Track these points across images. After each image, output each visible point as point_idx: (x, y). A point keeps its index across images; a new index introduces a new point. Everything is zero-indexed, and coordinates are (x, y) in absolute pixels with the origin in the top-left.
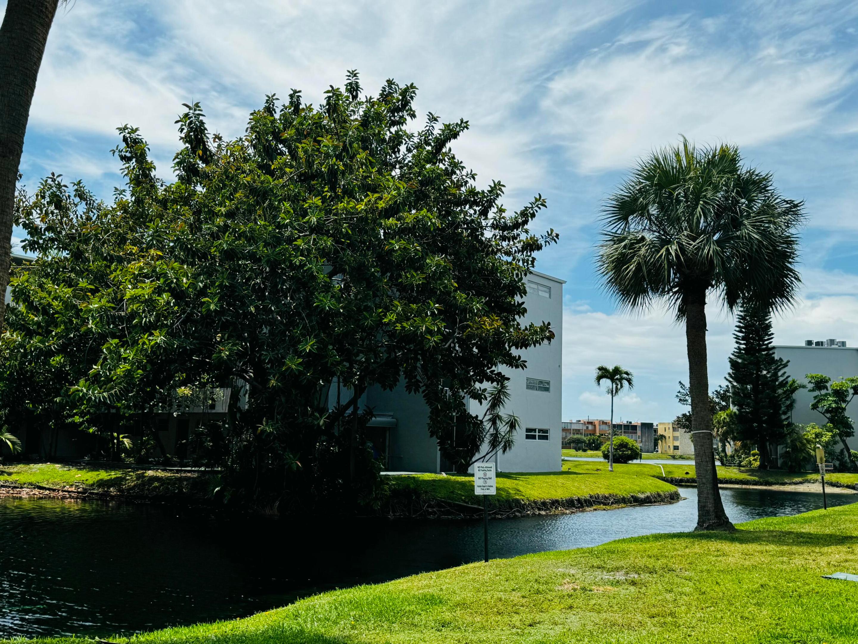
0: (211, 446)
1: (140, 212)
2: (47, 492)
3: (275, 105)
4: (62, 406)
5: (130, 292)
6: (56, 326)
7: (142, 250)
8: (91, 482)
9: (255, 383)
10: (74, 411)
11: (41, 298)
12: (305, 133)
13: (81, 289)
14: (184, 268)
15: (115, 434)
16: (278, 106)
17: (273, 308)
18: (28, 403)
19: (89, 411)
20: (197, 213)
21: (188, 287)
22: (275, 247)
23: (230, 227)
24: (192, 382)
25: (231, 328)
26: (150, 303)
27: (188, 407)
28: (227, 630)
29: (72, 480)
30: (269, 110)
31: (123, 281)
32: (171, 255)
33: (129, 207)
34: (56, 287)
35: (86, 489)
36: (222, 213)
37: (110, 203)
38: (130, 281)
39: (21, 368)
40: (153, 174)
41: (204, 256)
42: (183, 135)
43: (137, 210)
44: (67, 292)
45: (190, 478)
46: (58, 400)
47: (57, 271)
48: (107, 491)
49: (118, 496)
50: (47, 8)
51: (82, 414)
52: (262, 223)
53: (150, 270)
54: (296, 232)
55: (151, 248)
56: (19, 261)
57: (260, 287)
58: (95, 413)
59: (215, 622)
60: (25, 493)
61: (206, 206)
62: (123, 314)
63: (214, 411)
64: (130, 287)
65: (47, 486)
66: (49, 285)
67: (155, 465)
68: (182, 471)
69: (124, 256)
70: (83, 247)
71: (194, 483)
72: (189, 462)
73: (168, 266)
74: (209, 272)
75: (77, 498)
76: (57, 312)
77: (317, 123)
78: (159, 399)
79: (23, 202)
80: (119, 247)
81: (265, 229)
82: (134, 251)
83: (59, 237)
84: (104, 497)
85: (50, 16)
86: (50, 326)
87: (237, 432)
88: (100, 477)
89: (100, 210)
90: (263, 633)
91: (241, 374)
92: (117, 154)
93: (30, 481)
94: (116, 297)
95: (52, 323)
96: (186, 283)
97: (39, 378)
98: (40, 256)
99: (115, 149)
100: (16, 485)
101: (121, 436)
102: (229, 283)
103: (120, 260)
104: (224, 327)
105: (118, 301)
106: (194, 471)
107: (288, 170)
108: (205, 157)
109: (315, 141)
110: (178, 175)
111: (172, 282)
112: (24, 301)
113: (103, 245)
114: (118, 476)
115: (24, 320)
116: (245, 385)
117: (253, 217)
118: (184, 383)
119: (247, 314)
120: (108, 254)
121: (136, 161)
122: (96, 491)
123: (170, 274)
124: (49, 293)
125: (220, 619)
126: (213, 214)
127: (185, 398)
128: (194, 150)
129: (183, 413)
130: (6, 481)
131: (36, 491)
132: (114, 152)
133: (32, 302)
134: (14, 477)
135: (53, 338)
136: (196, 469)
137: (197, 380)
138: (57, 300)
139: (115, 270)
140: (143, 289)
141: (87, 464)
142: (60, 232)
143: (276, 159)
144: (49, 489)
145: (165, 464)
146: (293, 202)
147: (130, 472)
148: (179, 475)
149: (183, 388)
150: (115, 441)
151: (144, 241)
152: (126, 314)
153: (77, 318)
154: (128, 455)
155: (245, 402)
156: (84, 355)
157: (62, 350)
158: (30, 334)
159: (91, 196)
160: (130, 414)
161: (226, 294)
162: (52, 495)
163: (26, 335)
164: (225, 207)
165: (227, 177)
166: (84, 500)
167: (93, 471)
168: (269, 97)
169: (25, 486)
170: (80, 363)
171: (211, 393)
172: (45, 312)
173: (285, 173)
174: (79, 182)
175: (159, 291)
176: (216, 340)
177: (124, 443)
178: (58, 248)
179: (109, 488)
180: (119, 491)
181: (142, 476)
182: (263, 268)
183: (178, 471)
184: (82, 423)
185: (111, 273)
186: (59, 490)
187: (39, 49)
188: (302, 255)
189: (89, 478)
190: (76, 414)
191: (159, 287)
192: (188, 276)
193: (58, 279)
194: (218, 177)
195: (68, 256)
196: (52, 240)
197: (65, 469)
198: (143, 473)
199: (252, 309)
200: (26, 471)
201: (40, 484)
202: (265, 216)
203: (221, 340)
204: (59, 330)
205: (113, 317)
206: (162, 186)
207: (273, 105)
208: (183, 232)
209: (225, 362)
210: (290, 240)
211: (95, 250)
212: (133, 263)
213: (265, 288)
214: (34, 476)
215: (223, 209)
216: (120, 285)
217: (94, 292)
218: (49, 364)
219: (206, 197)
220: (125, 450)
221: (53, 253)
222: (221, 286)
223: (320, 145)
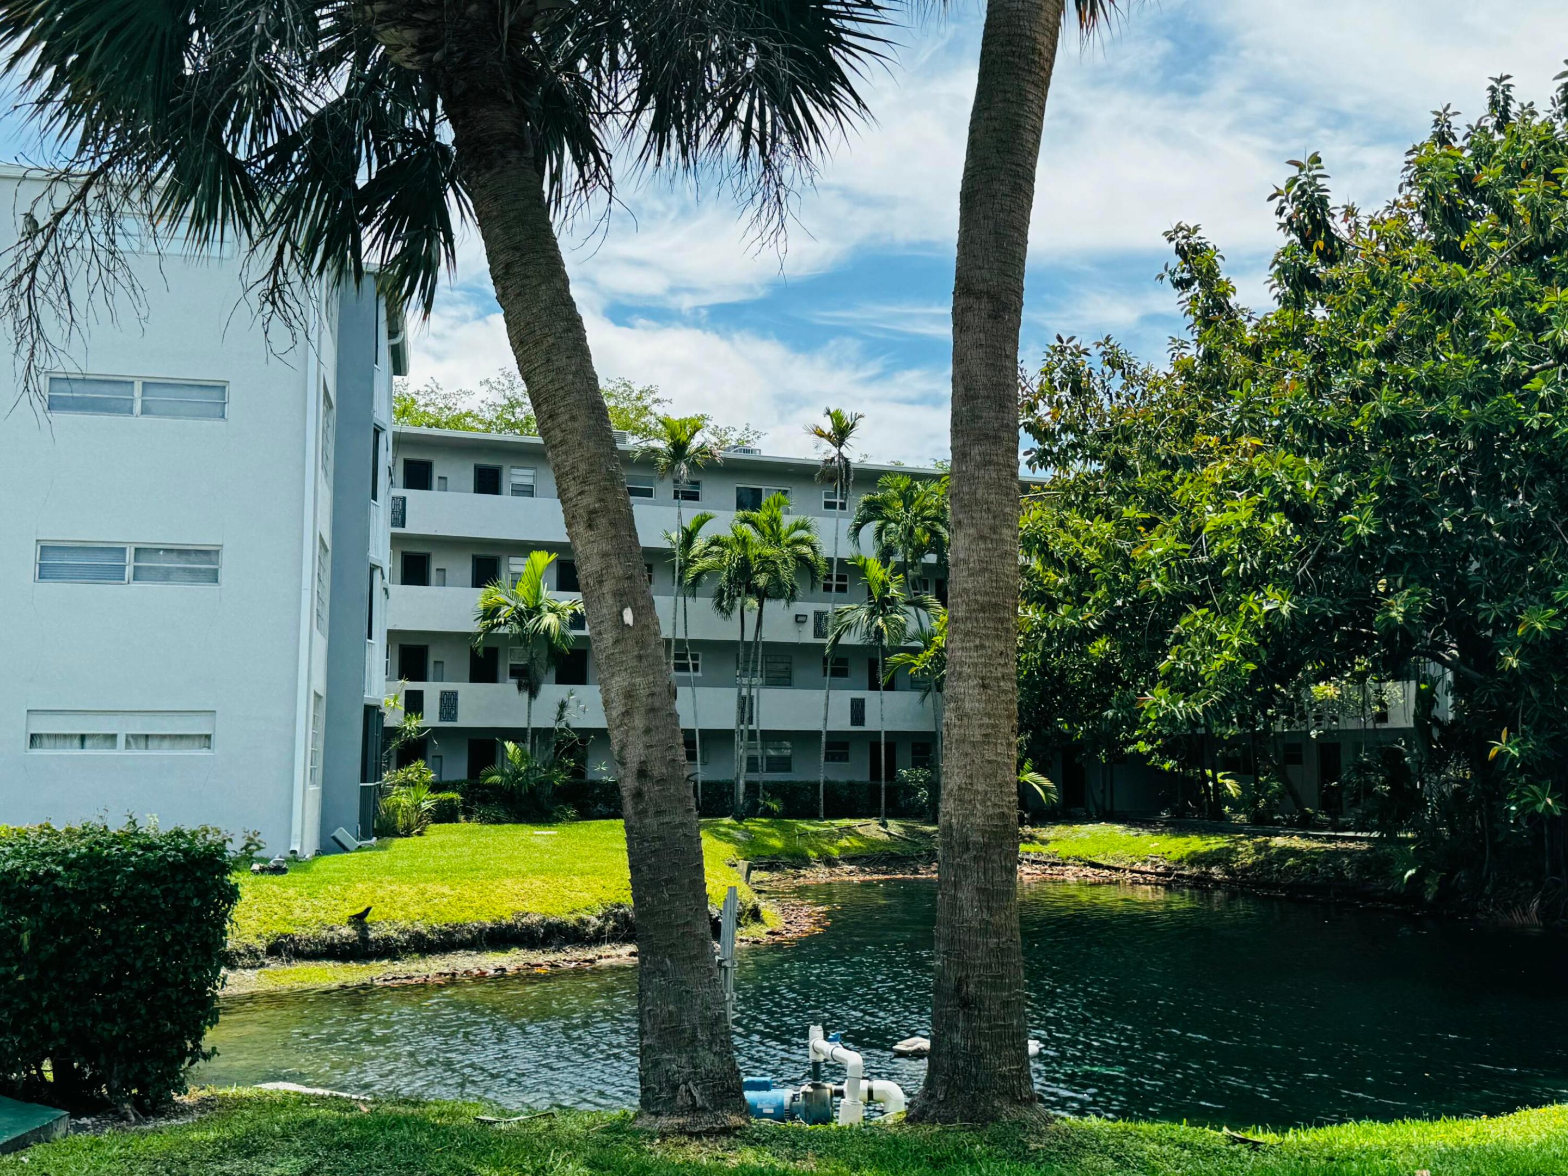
0: (1387, 792)
1: (1214, 374)
2: (1106, 872)
3: (1453, 126)
4: (1115, 724)
5: (1213, 520)
6: (1093, 589)
7: (1224, 441)
8: (1175, 856)
9: (1463, 669)
10: (1137, 733)
11: (1066, 545)
12: (1523, 166)
13: (1128, 523)
14: (1304, 464)
15: (1209, 772)
16: (1460, 127)
17: (1491, 521)
18: (1061, 723)
19: (1159, 732)
20: (1320, 357)
21: (1316, 497)
22: (1485, 401)
23: (1386, 375)
24: (1339, 673)
25: (1407, 566)
26: (1250, 536)
27: (1337, 720)
28: (1466, 1135)
29: (1146, 851)
30: (1442, 138)
31: (1197, 499)
32: (1277, 442)
33: (1195, 369)
34: (1088, 522)
35: (1170, 869)
36: (1370, 352)
37: (1163, 366)
38: (1209, 499)
39: (1044, 664)
40: (1232, 301)
41: (1340, 436)
42: (1284, 220)
43: (1209, 371)
44: (1106, 528)
45: (1354, 851)
46: (1110, 713)
47: (1086, 497)
48: (1206, 873)
49: (1226, 881)
50: (1041, 54)
51: (1150, 739)
52: (1452, 356)
53: (1244, 473)
54: (1525, 363)
55: (1241, 435)
56: (1025, 487)
57: (1457, 481)
58: (1171, 734)
59: (1438, 1118)
60: (1071, 874)
61: (1332, 342)
62: (1205, 559)
63: (1385, 726)
64: (1210, 508)
65: (1105, 863)
66: (1076, 521)
67: (1286, 827)
68: (1338, 838)
69: (1194, 456)
70: (1124, 449)
71: (1363, 862)
72: (1349, 822)
73: (1273, 463)
74: (1356, 466)
75: (1157, 884)
76: (1092, 566)
77: (1546, 142)
78: (1280, 706)
79: (1023, 389)
80: (1184, 441)
81: (1460, 368)
82: (1211, 445)
83: (1083, 441)
84: (1201, 884)
85: (1047, 67)
86: (1082, 591)
87: (1436, 762)
88: (1192, 848)
89: (1146, 380)
90: (1540, 1148)
91: (1434, 652)
92: (1167, 277)
93: (1076, 853)
94: (1187, 530)
95: (1086, 584)
96: (1311, 491)
97: (1073, 678)
98: (1057, 474)
99: (1163, 271)
100: (1056, 861)
101: (1219, 775)
102: (1396, 481)
103: (1189, 463)
104: (1392, 567)
105: (1191, 535)
106: (1361, 839)
107: (1494, 245)
108: (1329, 251)
109: (1549, 177)
110: (1277, 296)
111: (1284, 491)
112: (1040, 552)
113: (1157, 440)
114: (1221, 845)
115: (1041, 584)
116: (1444, 674)
117: (1428, 349)
118: (1323, 676)
119: (1436, 537)
120: (1169, 456)
121: (1200, 284)
122: (1186, 873)
123: (1280, 476)
124: (1077, 534)
125: (1449, 1115)
126: (1348, 357)
127: (1329, 703)
128: (1307, 244)
129: (1328, 732)
130: (1040, 854)
131: (1088, 871)
132: (1161, 277)
133: (1052, 552)
134: (1051, 848)
135: (1090, 609)
136: (1365, 835)
137: (1348, 669)
138: (1090, 545)
139: (1182, 481)
140: (1235, 510)
141: (1167, 825)
142: (1084, 432)
143: (1469, 229)
144: (1108, 868)
145: (1305, 825)
146: (1512, 306)
147: (1241, 839)
148: (1332, 846)
149: (1322, 684)
150: (1210, 784)
151: (1226, 423)
152: (1211, 560)
153: (1126, 572)
154: (1236, 808)
155: (1446, 707)
156: (1143, 634)
157: (1107, 628)
158: (1052, 605)
159: (1130, 360)
160: (1231, 737)
161: (1390, 502)
162: (1114, 878)
163: (1046, 610)
164: (1374, 337)
165: (1375, 282)
166: (1168, 887)
167: (1177, 836)
168: (1440, 114)
169: (1070, 861)
170: (1139, 647)
171: (1376, 692)
172: (1074, 568)
173: (1490, 251)
174: (1108, 339)
175: (1263, 511)
176: (1377, 590)
177: (1226, 788)
178: (1085, 457)
179: (1208, 867)
180: (1227, 872)
181: (1265, 847)
182: (1460, 444)
183: (1330, 839)
184: (1150, 754)
185: (1175, 488)
186: (1124, 870)
187: (1034, 127)
188: (1543, 409)
189: (1173, 849)
190: (1139, 738)
191: (1262, 503)
192: (1313, 477)
193: (1089, 509)
194: (1356, 285)
195: (1102, 468)
196: (1073, 446)
197: (1132, 833)
198: (1267, 842)
199: (1448, 525)
200: (1068, 837)
201: (1093, 859)
202: (1454, 342)
203: (1387, 589)
204: (1099, 594)
205: (1189, 566)
206: (1249, 319)
207: (1449, 127)
208: (1297, 398)
209: (1401, 628)
210: (1514, 382)
211: (1147, 451)
212: (1210, 464)
213: (1469, 482)
214: (1082, 845)
215: (1370, 343)
216: (1192, 506)
217: (1150, 524)
218: (1088, 655)
219: (1333, 325)
220: (1229, 800)
221: (1077, 466)
222: (1380, 489)
223: (1560, 183)
